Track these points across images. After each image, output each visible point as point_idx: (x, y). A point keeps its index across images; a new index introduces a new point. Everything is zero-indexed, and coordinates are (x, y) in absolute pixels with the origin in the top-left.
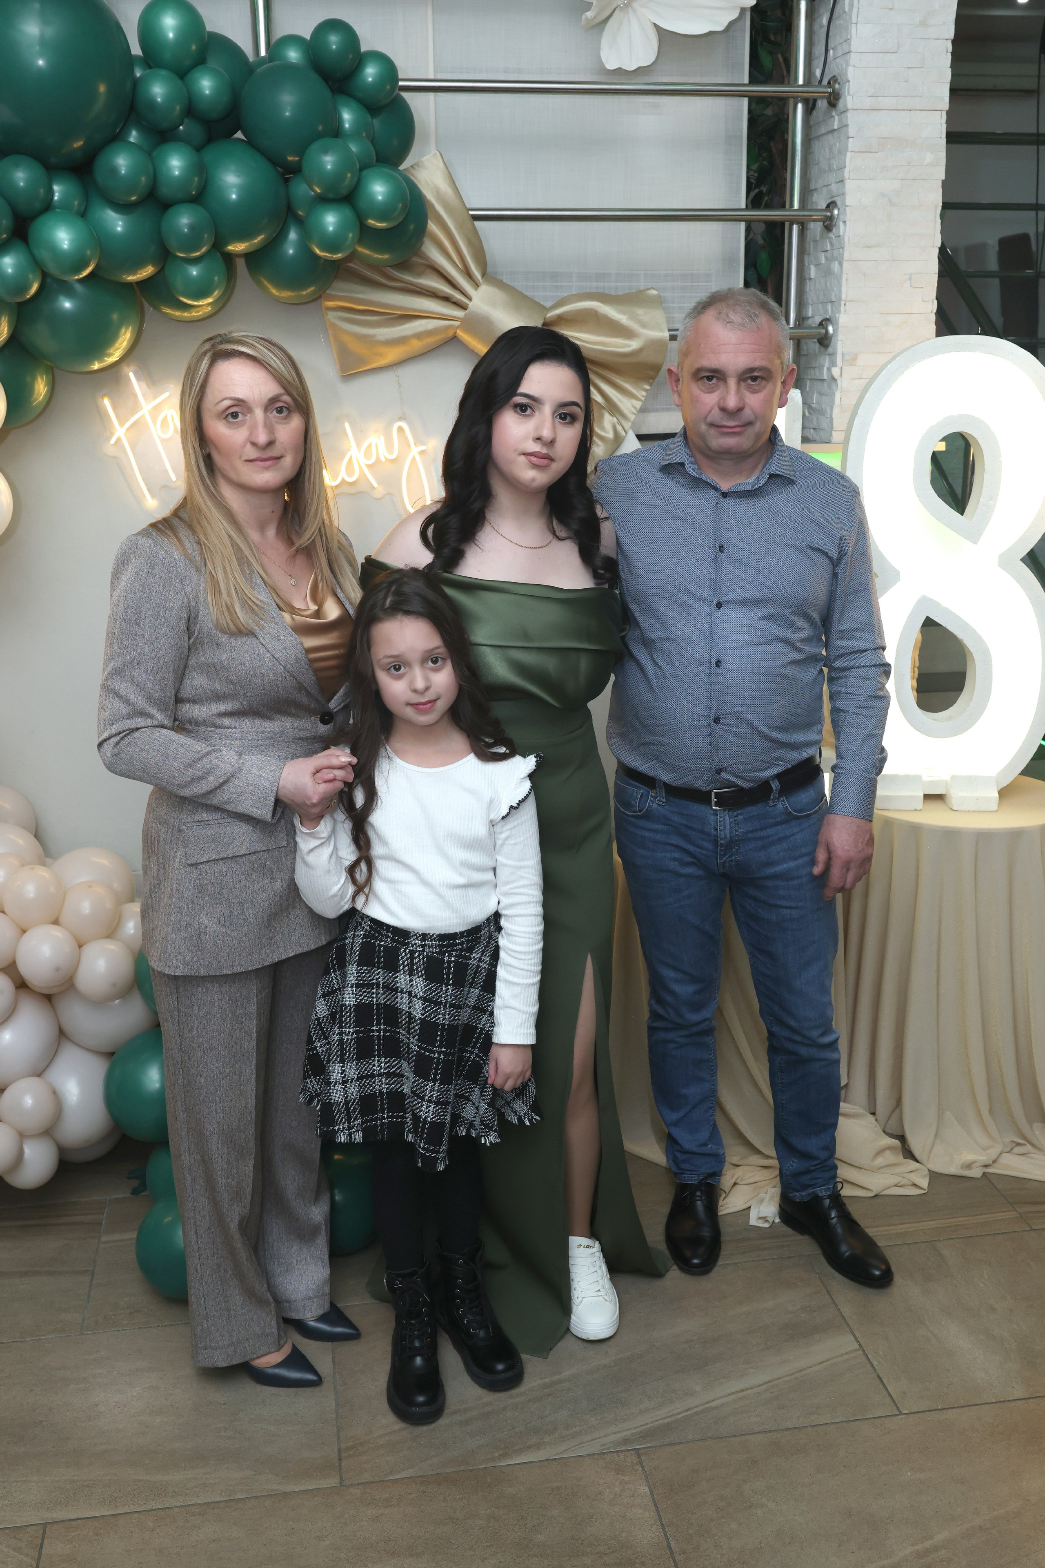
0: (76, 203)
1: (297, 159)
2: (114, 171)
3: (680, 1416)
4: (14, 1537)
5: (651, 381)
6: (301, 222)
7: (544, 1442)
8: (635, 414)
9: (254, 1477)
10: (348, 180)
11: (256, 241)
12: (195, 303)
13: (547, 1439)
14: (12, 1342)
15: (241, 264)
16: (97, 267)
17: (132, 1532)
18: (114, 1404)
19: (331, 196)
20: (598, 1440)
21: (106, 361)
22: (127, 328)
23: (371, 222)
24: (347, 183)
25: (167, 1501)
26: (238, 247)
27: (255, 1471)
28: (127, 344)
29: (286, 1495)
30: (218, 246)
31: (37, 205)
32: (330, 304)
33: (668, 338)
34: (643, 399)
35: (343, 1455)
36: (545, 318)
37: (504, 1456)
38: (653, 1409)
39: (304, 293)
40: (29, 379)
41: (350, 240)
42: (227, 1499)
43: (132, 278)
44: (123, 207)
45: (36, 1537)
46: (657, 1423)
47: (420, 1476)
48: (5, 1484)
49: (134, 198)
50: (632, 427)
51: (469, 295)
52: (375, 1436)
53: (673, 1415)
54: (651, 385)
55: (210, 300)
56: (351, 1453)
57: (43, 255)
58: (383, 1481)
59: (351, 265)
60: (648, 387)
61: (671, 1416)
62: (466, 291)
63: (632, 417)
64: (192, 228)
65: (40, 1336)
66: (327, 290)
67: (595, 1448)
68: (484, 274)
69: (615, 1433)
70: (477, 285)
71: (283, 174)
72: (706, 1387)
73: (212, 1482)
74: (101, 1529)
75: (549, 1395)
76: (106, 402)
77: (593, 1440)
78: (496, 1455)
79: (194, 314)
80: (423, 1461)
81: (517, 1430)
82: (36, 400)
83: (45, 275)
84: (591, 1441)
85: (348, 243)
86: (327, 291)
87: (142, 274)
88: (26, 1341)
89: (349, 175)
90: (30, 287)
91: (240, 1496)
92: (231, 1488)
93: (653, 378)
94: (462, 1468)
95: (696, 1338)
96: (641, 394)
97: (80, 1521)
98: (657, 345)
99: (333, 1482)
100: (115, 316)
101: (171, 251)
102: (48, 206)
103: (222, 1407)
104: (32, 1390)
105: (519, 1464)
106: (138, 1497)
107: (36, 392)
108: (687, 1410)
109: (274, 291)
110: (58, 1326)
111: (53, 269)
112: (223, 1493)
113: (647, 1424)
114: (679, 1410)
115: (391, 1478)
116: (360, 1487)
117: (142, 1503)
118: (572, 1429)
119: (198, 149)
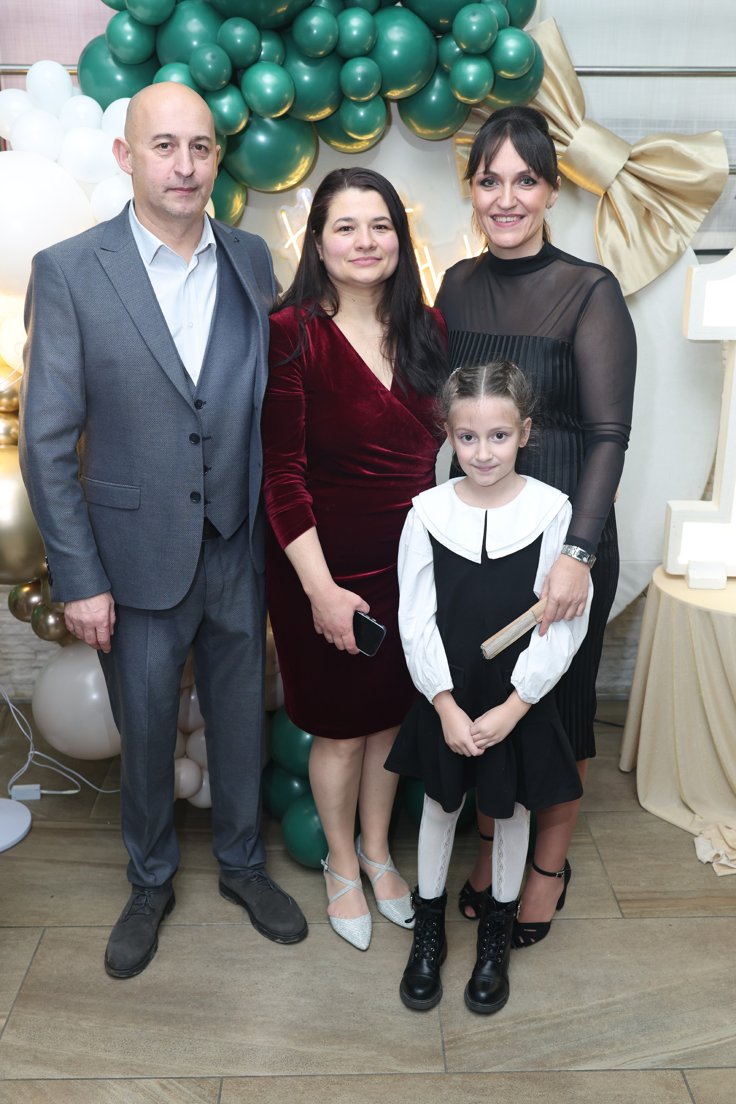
0: (277, 57)
1: (447, 22)
2: (309, 30)
3: (714, 1044)
4: (199, 1085)
5: (710, 206)
6: (446, 75)
7: (605, 1054)
8: (694, 233)
9: (378, 1057)
10: (489, 39)
11: (409, 89)
12: (360, 138)
13: (607, 1052)
14: (192, 925)
15: (394, 107)
16: (291, 109)
17: (287, 1093)
18: (269, 984)
19: (473, 51)
20: (649, 1058)
21: (288, 184)
22: (306, 158)
23: (503, 73)
24: (487, 41)
25: (313, 1070)
26: (395, 94)
27: (379, 1052)
28: (305, 170)
29: (403, 1075)
30: (381, 93)
31: (250, 58)
32: (460, 140)
33: (728, 172)
34: (702, 221)
35: (446, 1047)
36: (630, 154)
37: (573, 1062)
38: (692, 1035)
39: (441, 131)
40: (229, 196)
41: (485, 88)
42: (358, 1073)
43: (313, 118)
44: (312, 60)
45: (216, 1088)
46: (696, 1048)
47: (508, 1072)
48: (191, 1041)
49: (321, 53)
50: (691, 244)
51: (571, 135)
52: (470, 1033)
53: (709, 1043)
54: (709, 209)
55: (371, 136)
56: (452, 1046)
57: (252, 97)
58: (479, 1073)
59: (479, 109)
60: (707, 211)
61: (707, 1043)
62: (568, 131)
63: (692, 235)
64: (365, 76)
65: (212, 922)
66: (459, 129)
67: (647, 1064)
68: (583, 118)
69: (662, 1053)
70: (577, 126)
71: (435, 36)
72: (733, 1021)
73: (346, 1058)
74: (263, 1087)
75: (606, 1014)
76: (284, 216)
77: (645, 1057)
78: (567, 1060)
79: (356, 147)
80: (509, 1059)
81: (582, 1041)
82: (233, 213)
83: (251, 113)
84: (643, 1058)
85: (484, 90)
86: (460, 131)
87: (320, 115)
88: (202, 925)
89: (490, 34)
90: (239, 124)
91: (367, 1072)
92: (361, 1064)
93: (712, 204)
94: (541, 1069)
95: (722, 977)
96: (701, 217)
97: (247, 1079)
98: (719, 177)
99: (439, 1068)
100: (298, 148)
101: (346, 95)
102: (257, 60)
103: (351, 995)
104: (208, 966)
105: (586, 1071)
106: (291, 1064)
107: (234, 207)
108: (720, 1040)
109: (418, 130)
110: (226, 916)
111: (258, 108)
112: (355, 1068)
113: (688, 1048)
114: (713, 1039)
115: (484, 1071)
116: (461, 1075)
117: (294, 1069)
118: (627, 1046)
119: (373, 13)
